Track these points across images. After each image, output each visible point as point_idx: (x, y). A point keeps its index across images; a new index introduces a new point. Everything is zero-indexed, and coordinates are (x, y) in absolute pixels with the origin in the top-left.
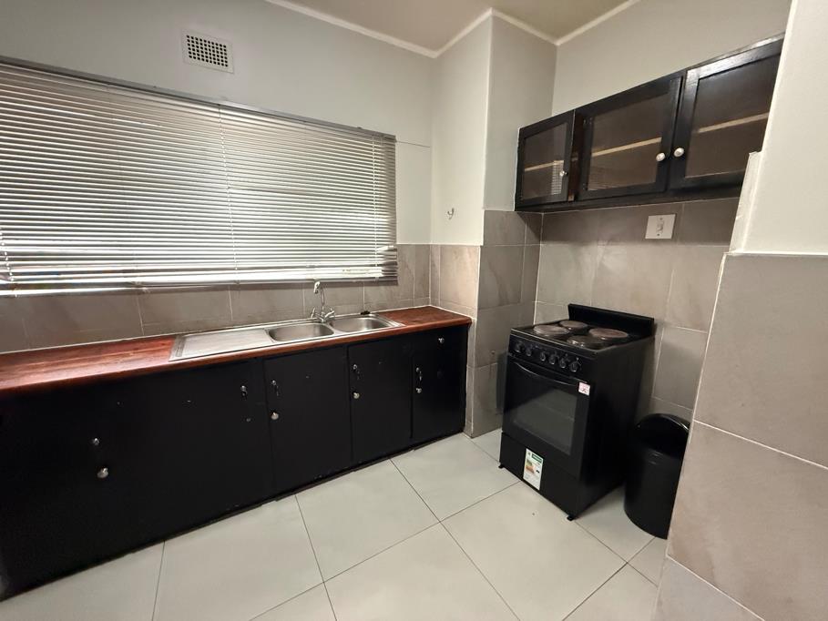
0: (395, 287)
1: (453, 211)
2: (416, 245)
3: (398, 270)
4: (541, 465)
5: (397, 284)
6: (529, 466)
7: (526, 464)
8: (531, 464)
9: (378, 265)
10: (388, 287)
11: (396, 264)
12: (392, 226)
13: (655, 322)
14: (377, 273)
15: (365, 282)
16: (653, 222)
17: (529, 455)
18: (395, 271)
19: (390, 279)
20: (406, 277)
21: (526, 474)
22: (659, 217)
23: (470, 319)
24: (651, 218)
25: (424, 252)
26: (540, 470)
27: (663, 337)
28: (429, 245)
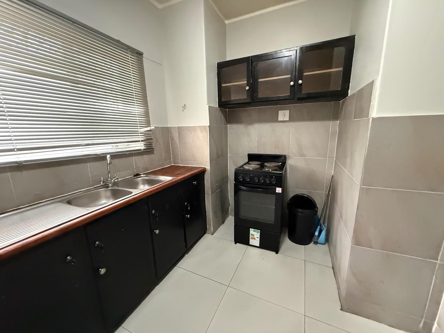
0: (153, 155)
1: (185, 105)
2: (162, 128)
3: (153, 144)
4: (259, 234)
5: (153, 153)
6: (252, 236)
7: (250, 236)
8: (253, 235)
9: (142, 141)
10: (149, 156)
11: (151, 139)
12: (147, 114)
13: (287, 156)
14: (141, 146)
15: (135, 153)
16: (281, 113)
17: (252, 231)
18: (152, 144)
19: (149, 150)
20: (158, 147)
21: (252, 242)
22: (283, 111)
23: (205, 168)
24: (280, 112)
25: (166, 131)
26: (259, 236)
27: (289, 162)
28: (168, 127)
